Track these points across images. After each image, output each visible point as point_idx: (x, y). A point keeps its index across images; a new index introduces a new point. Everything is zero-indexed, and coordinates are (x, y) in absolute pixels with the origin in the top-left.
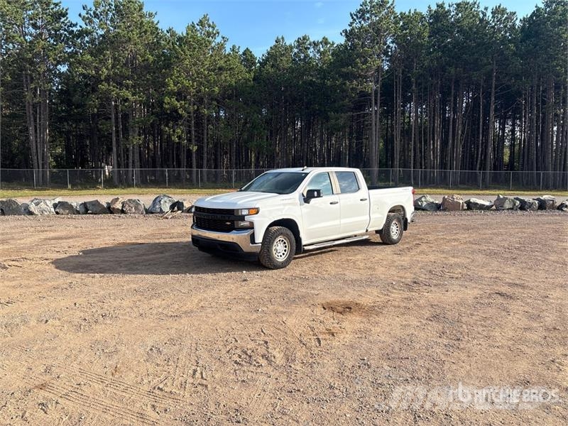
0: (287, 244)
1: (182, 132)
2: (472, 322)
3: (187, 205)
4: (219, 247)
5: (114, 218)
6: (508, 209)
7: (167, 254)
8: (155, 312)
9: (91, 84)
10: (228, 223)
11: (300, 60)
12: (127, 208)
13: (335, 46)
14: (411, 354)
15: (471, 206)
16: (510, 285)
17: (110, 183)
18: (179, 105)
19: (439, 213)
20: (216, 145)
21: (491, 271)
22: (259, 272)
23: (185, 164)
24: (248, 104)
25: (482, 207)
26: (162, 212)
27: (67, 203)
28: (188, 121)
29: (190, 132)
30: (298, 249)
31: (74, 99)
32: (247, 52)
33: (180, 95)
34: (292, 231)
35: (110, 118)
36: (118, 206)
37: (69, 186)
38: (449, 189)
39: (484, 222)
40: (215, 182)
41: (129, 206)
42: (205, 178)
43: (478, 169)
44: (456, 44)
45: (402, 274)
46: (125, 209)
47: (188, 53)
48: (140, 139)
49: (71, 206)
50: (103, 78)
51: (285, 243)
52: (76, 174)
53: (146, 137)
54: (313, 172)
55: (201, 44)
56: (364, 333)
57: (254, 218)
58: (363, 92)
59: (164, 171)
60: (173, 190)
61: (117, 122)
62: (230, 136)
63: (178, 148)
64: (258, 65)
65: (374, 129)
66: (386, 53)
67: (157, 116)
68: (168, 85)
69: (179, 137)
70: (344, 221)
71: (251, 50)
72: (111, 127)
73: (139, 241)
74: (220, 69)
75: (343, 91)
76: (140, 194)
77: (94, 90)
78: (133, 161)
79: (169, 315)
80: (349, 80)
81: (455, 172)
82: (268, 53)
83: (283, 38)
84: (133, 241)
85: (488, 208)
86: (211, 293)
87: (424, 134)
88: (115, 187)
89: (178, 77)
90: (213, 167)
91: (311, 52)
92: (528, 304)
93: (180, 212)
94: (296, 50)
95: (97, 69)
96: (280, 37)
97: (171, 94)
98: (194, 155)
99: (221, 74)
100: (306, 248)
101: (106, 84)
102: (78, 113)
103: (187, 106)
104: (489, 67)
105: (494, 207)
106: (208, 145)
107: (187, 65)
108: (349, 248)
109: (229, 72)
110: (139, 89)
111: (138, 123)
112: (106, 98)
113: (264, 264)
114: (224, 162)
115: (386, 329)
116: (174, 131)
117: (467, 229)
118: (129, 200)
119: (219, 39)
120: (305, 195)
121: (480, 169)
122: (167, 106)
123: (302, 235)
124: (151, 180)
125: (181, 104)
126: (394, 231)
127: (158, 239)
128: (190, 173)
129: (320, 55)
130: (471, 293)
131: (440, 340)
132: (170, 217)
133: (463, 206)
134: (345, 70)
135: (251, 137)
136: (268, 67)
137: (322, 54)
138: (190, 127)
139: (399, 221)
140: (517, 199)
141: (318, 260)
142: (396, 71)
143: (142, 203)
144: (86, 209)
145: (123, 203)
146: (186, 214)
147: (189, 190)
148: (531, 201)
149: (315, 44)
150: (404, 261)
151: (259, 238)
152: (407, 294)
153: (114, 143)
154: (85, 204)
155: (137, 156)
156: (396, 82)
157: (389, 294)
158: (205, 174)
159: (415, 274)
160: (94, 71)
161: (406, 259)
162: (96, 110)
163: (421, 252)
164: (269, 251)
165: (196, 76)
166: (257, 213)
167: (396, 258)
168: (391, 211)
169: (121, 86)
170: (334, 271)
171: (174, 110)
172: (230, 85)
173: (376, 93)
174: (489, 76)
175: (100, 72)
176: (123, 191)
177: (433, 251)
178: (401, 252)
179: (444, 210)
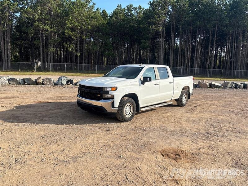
0: (131, 108)
1: (73, 47)
3: (75, 82)
4: (93, 109)
5: (38, 87)
6: (229, 88)
7: (63, 110)
8: (52, 157)
9: (30, 23)
10: (99, 95)
11: (128, 16)
13: (144, 10)
15: (211, 86)
17: (39, 70)
18: (72, 34)
19: (197, 89)
20: (88, 53)
22: (116, 124)
23: (74, 62)
24: (104, 35)
25: (217, 87)
27: (14, 78)
28: (76, 42)
29: (77, 47)
30: (137, 109)
31: (22, 29)
32: (104, 11)
33: (72, 29)
34: (134, 100)
35: (39, 39)
36: (41, 81)
37: (20, 70)
39: (221, 94)
40: (88, 70)
41: (46, 81)
42: (83, 68)
45: (197, 126)
46: (44, 83)
47: (77, 9)
48: (53, 49)
49: (17, 80)
50: (36, 19)
51: (130, 107)
52: (24, 65)
53: (56, 49)
54: (146, 67)
55: (83, 6)
57: (114, 93)
58: (157, 31)
59: (65, 65)
60: (68, 73)
61: (43, 41)
62: (96, 49)
63: (71, 55)
64: (109, 17)
65: (162, 48)
66: (168, 14)
67: (62, 39)
68: (67, 24)
69: (72, 49)
70: (161, 94)
72: (40, 43)
73: (49, 101)
74: (92, 18)
75: (148, 30)
76: (53, 75)
77: (32, 25)
78: (50, 59)
79: (61, 160)
80: (151, 25)
81: (197, 69)
82: (114, 12)
83: (121, 5)
84: (46, 101)
85: (220, 87)
86: (89, 140)
87: (184, 52)
88: (41, 71)
89: (72, 20)
90: (87, 63)
91: (133, 12)
93: (71, 85)
94: (126, 11)
96: (119, 5)
97: (69, 29)
98: (79, 58)
99: (92, 20)
100: (141, 109)
101: (38, 22)
102: (24, 36)
103: (76, 34)
104: (215, 22)
105: (222, 87)
106: (85, 53)
107: (76, 15)
109: (96, 20)
110: (53, 26)
111: (53, 41)
112: (37, 29)
113: (118, 119)
114: (92, 61)
116: (69, 46)
118: (46, 78)
119: (91, 4)
120: (142, 80)
121: (208, 68)
122: (66, 34)
123: (140, 102)
124: (58, 69)
125: (73, 33)
126: (184, 99)
127: (59, 100)
128: (77, 66)
132: (66, 87)
133: (208, 86)
134: (150, 21)
135: (105, 50)
136: (114, 18)
137: (138, 13)
138: (77, 44)
139: (186, 94)
140: (233, 83)
141: (147, 116)
142: (172, 22)
143: (52, 80)
144: (25, 82)
145: (43, 80)
146: (74, 86)
147: (76, 74)
148: (240, 84)
149: (135, 9)
151: (117, 105)
153: (41, 51)
154: (24, 80)
155: (52, 58)
156: (172, 28)
157: (198, 142)
158: (83, 66)
159: (204, 127)
160: (32, 16)
161: (195, 116)
162: (32, 35)
163: (200, 112)
164: (122, 112)
165: (80, 20)
166: (116, 90)
167: (189, 115)
168: (183, 89)
169: (45, 24)
170: (159, 124)
171: (70, 36)
172: (96, 26)
173: (163, 32)
174: (214, 26)
175: (35, 16)
176: (45, 73)
177: (206, 111)
178: (190, 112)
179: (199, 87)
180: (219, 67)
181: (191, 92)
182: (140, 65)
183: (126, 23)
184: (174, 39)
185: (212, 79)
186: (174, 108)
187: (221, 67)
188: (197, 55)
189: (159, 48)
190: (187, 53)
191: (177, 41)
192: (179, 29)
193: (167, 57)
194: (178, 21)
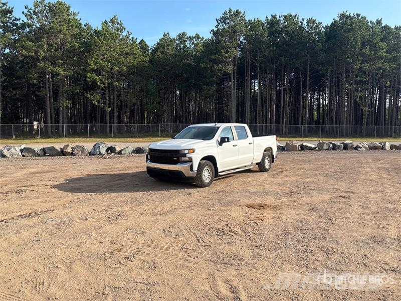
1: (100, 98)
2: (333, 211)
3: (118, 149)
5: (67, 159)
6: (326, 150)
9: (31, 62)
10: (175, 159)
11: (180, 49)
12: (75, 152)
13: (204, 40)
14: (308, 227)
15: (303, 148)
16: (345, 192)
17: (45, 135)
19: (284, 152)
21: (331, 185)
22: (195, 189)
25: (310, 149)
26: (100, 154)
27: (30, 148)
28: (104, 90)
29: (104, 98)
30: (216, 174)
32: (142, 42)
33: (98, 72)
35: (45, 87)
36: (69, 150)
37: (14, 137)
38: (283, 137)
39: (314, 157)
41: (77, 150)
43: (300, 123)
44: (284, 42)
45: (281, 188)
47: (105, 42)
49: (34, 151)
50: (41, 58)
51: (209, 171)
54: (222, 126)
55: (114, 36)
56: (278, 219)
57: (192, 155)
58: (225, 72)
60: (94, 139)
61: (49, 90)
64: (151, 51)
65: (233, 97)
66: (239, 46)
67: (82, 87)
68: (90, 65)
69: (98, 102)
70: (240, 157)
71: (145, 41)
72: (46, 94)
74: (127, 54)
75: (212, 71)
77: (33, 67)
78: (63, 118)
79: (159, 213)
80: (216, 63)
81: (285, 126)
82: (158, 44)
83: (168, 33)
85: (314, 149)
87: (265, 101)
88: (49, 137)
89: (97, 59)
91: (188, 44)
92: (359, 201)
93: (113, 154)
94: (177, 42)
95: (36, 52)
96: (166, 33)
97: (92, 71)
98: (108, 114)
99: (127, 57)
100: (220, 174)
101: (43, 63)
103: (103, 79)
104: (305, 58)
105: (317, 149)
107: (103, 50)
108: (241, 174)
109: (132, 56)
110: (68, 67)
111: (67, 91)
112: (43, 74)
114: (125, 119)
115: (289, 216)
116: (94, 97)
117: (306, 162)
118: (77, 146)
119: (125, 33)
120: (219, 141)
122: (89, 80)
123: (218, 166)
125: (99, 78)
126: (267, 163)
129: (195, 46)
130: (326, 197)
131: (321, 220)
132: (107, 157)
133: (299, 148)
134: (214, 57)
136: (158, 53)
137: (196, 45)
138: (105, 94)
139: (269, 157)
140: (331, 143)
141: (227, 182)
142: (246, 58)
143: (86, 148)
144: (44, 152)
145: (72, 148)
146: (118, 155)
147: (106, 139)
148: (339, 144)
149: (191, 38)
150: (278, 181)
151: (195, 168)
152: (290, 199)
153: (48, 106)
154: (44, 150)
155: (65, 115)
156: (247, 66)
157: (280, 199)
159: (289, 188)
160: (34, 53)
161: (279, 179)
162: (35, 81)
163: (286, 176)
164: (201, 176)
165: (109, 58)
166: (194, 152)
167: (273, 179)
168: (265, 151)
169: (54, 64)
170: (240, 188)
171: (94, 82)
172: (134, 66)
173: (234, 73)
174: (305, 63)
175: (39, 54)
176: (56, 140)
177: (292, 175)
178: (273, 176)
179: (287, 150)
180: (317, 122)
181: (275, 154)
182: (215, 124)
183: (178, 61)
184: (251, 82)
185: (307, 139)
186: (256, 173)
187: (321, 121)
188: (284, 105)
189: (228, 96)
190: (271, 103)
191: (254, 85)
192: (256, 67)
193: (240, 109)
194: (255, 56)
